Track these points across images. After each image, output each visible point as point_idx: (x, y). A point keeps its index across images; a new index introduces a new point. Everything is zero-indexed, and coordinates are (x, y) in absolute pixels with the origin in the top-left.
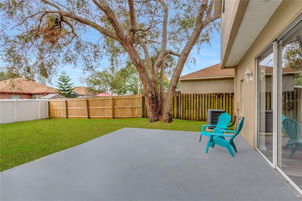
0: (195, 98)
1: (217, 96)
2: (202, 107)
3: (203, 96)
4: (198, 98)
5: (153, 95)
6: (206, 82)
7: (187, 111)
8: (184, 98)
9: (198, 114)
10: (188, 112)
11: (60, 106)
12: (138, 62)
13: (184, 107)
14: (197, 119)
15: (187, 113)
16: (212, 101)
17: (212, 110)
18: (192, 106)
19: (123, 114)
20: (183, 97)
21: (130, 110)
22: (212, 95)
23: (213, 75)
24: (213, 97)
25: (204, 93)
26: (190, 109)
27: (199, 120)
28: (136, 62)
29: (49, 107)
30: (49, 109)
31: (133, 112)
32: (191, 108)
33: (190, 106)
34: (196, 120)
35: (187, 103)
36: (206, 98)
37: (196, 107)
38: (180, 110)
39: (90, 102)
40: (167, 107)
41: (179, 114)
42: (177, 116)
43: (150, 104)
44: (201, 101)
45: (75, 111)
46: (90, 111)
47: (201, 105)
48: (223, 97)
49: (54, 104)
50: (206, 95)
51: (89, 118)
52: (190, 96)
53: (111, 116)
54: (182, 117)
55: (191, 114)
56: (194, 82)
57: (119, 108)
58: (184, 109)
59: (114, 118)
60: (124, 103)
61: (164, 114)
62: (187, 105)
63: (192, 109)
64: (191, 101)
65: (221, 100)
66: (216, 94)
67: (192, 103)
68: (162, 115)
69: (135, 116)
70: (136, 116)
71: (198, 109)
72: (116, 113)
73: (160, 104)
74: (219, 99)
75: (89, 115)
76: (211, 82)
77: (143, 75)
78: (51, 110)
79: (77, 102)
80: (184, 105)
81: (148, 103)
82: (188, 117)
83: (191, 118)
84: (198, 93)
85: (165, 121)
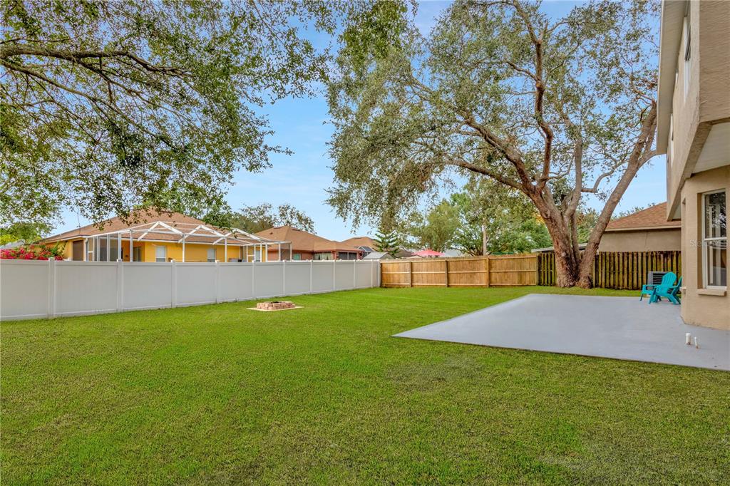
0: (625, 258)
1: (662, 256)
2: (637, 270)
3: (640, 255)
4: (630, 258)
5: (567, 255)
6: (645, 234)
7: (612, 276)
8: (608, 258)
9: (630, 281)
10: (614, 278)
11: (399, 270)
12: (549, 215)
13: (608, 270)
14: (630, 287)
15: (612, 279)
16: (654, 262)
17: (655, 272)
18: (621, 270)
19: (504, 281)
20: (606, 257)
21: (516, 275)
22: (654, 253)
23: (654, 223)
24: (656, 256)
25: (640, 250)
26: (617, 274)
27: (633, 289)
28: (547, 215)
29: (382, 270)
30: (382, 274)
31: (521, 278)
32: (619, 273)
33: (617, 268)
34: (628, 289)
35: (612, 264)
36: (645, 259)
37: (628, 270)
38: (600, 275)
39: (451, 264)
40: (586, 269)
41: (600, 281)
42: (596, 283)
43: (563, 265)
44: (635, 262)
45: (424, 276)
46: (451, 277)
47: (635, 268)
48: (672, 256)
49: (390, 267)
50: (644, 254)
51: (448, 286)
52: (616, 255)
53: (485, 283)
54: (603, 285)
55: (619, 281)
56: (622, 235)
57: (498, 272)
58: (608, 274)
59: (490, 286)
60: (507, 265)
61: (582, 278)
62: (612, 268)
63: (621, 274)
64: (619, 262)
65: (670, 261)
66: (661, 252)
67: (621, 265)
68: (579, 280)
69: (525, 283)
70: (527, 283)
71: (630, 274)
72: (493, 279)
73: (574, 265)
74: (666, 260)
75: (448, 282)
76: (651, 234)
77: (555, 230)
78: (384, 276)
79: (429, 264)
80: (608, 267)
81: (560, 265)
82: (614, 285)
83: (619, 285)
84: (630, 251)
85: (584, 287)
